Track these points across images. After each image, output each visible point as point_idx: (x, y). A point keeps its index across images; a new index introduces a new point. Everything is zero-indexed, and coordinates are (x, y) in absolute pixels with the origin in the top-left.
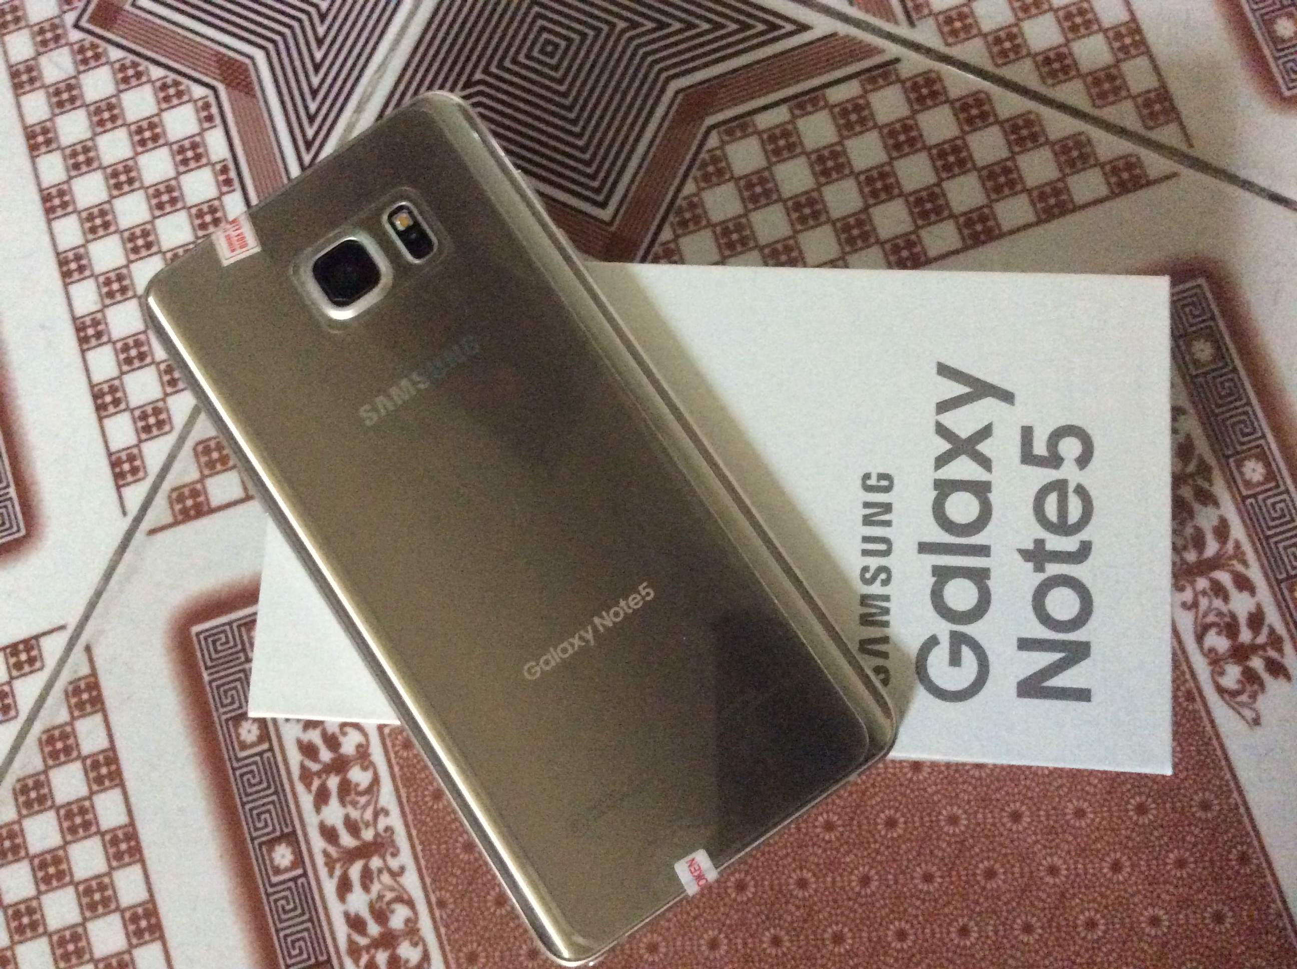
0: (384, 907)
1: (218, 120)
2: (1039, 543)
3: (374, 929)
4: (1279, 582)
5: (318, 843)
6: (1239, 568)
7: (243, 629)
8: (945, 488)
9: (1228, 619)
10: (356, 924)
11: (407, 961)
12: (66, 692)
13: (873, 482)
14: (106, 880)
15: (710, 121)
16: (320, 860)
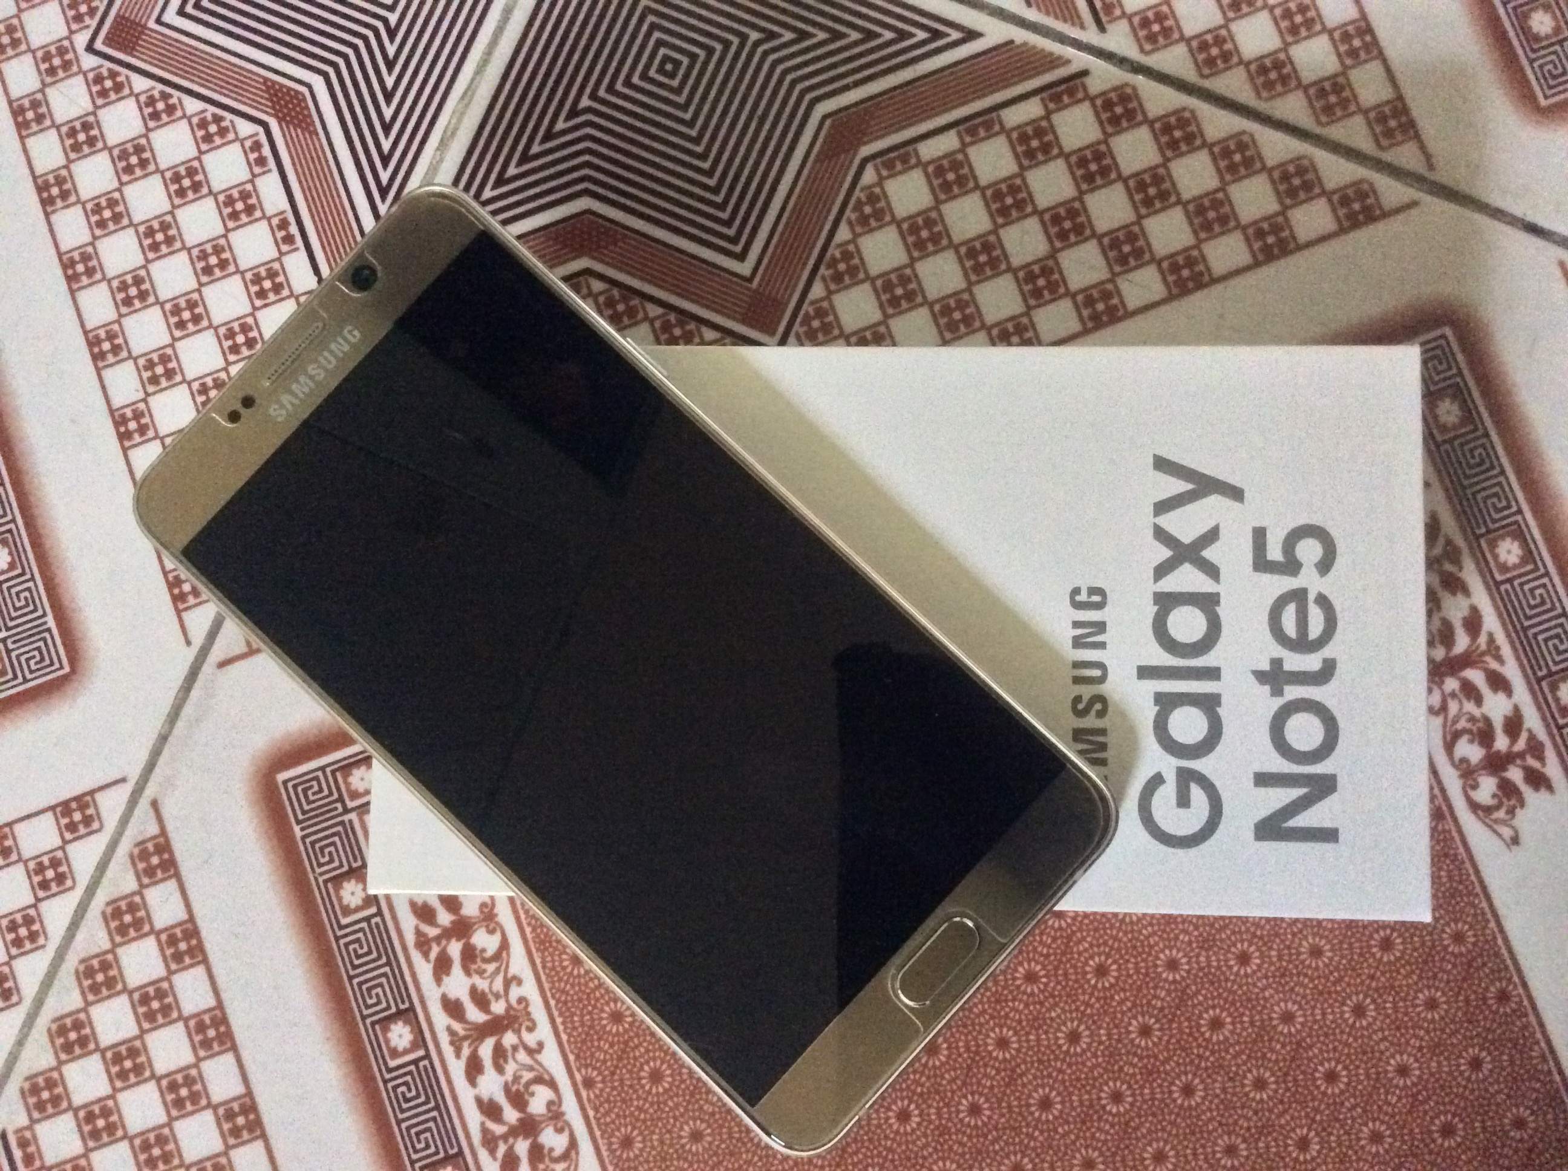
0: (522, 1089)
1: (272, 163)
2: (1277, 663)
3: (511, 1115)
4: (1539, 681)
5: (441, 1020)
6: (1494, 665)
7: (339, 775)
8: (1166, 602)
9: (1481, 725)
10: (490, 1110)
11: (551, 1150)
12: (132, 857)
13: (1083, 597)
14: (194, 1072)
15: (866, 151)
16: (444, 1039)
